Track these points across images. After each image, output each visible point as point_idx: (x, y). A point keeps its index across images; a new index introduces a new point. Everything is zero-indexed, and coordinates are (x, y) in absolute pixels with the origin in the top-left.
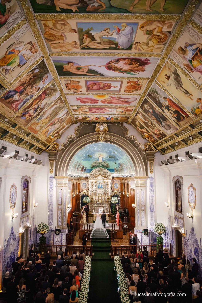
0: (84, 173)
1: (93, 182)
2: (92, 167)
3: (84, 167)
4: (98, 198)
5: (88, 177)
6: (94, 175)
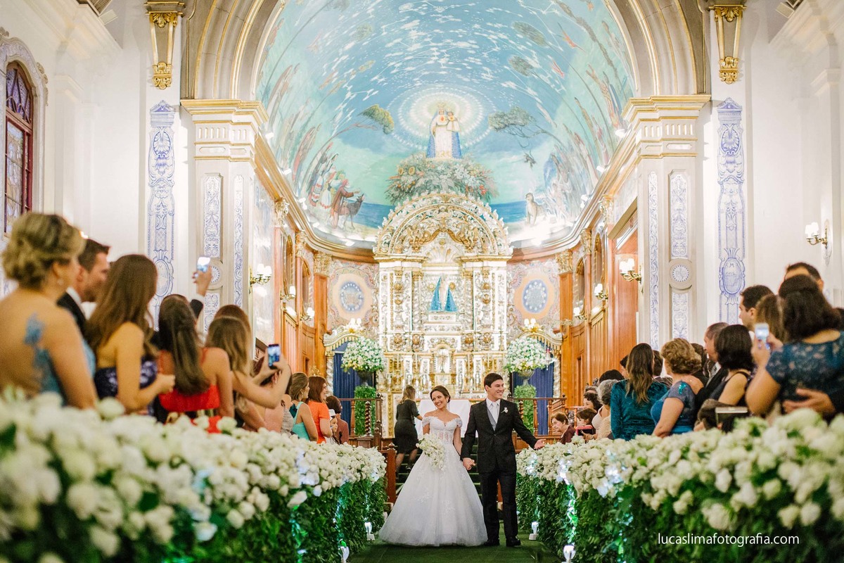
0: (349, 223)
1: (399, 273)
2: (397, 193)
3: (349, 189)
4: (432, 365)
5: (370, 251)
6: (405, 234)
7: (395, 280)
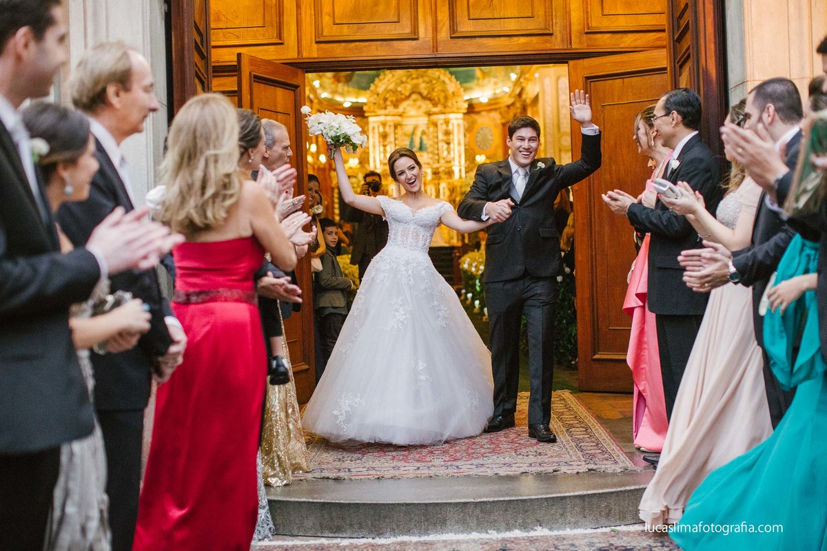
0: (346, 88)
5: (362, 108)
6: (388, 95)
7: (381, 129)
